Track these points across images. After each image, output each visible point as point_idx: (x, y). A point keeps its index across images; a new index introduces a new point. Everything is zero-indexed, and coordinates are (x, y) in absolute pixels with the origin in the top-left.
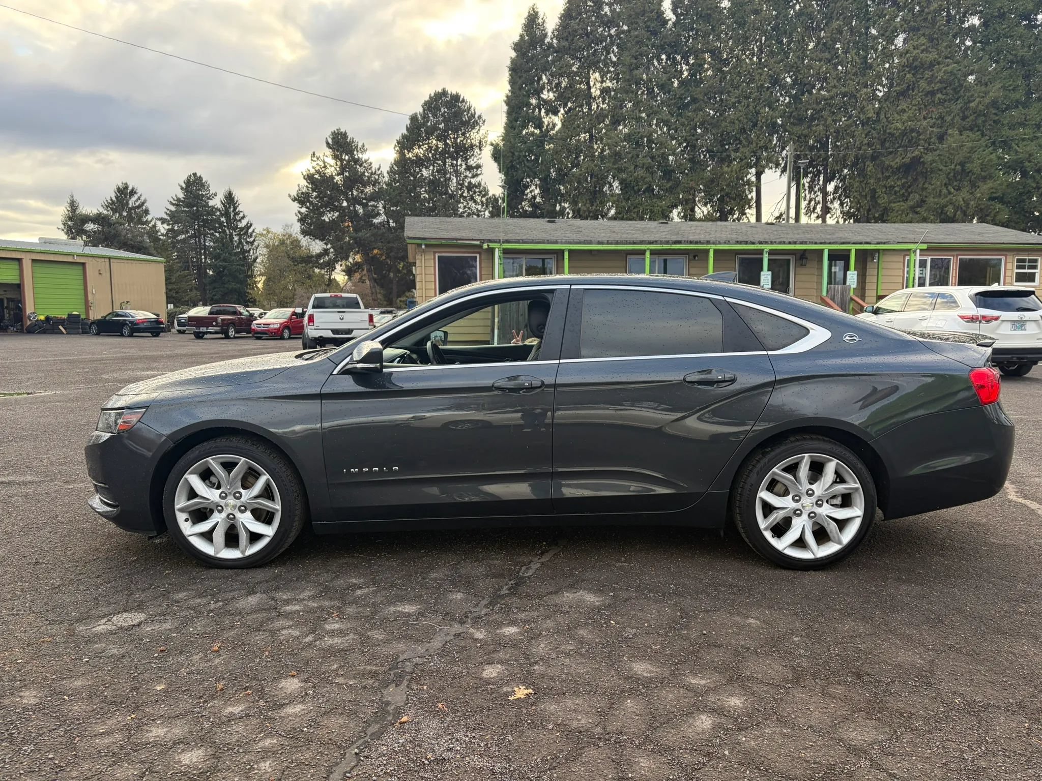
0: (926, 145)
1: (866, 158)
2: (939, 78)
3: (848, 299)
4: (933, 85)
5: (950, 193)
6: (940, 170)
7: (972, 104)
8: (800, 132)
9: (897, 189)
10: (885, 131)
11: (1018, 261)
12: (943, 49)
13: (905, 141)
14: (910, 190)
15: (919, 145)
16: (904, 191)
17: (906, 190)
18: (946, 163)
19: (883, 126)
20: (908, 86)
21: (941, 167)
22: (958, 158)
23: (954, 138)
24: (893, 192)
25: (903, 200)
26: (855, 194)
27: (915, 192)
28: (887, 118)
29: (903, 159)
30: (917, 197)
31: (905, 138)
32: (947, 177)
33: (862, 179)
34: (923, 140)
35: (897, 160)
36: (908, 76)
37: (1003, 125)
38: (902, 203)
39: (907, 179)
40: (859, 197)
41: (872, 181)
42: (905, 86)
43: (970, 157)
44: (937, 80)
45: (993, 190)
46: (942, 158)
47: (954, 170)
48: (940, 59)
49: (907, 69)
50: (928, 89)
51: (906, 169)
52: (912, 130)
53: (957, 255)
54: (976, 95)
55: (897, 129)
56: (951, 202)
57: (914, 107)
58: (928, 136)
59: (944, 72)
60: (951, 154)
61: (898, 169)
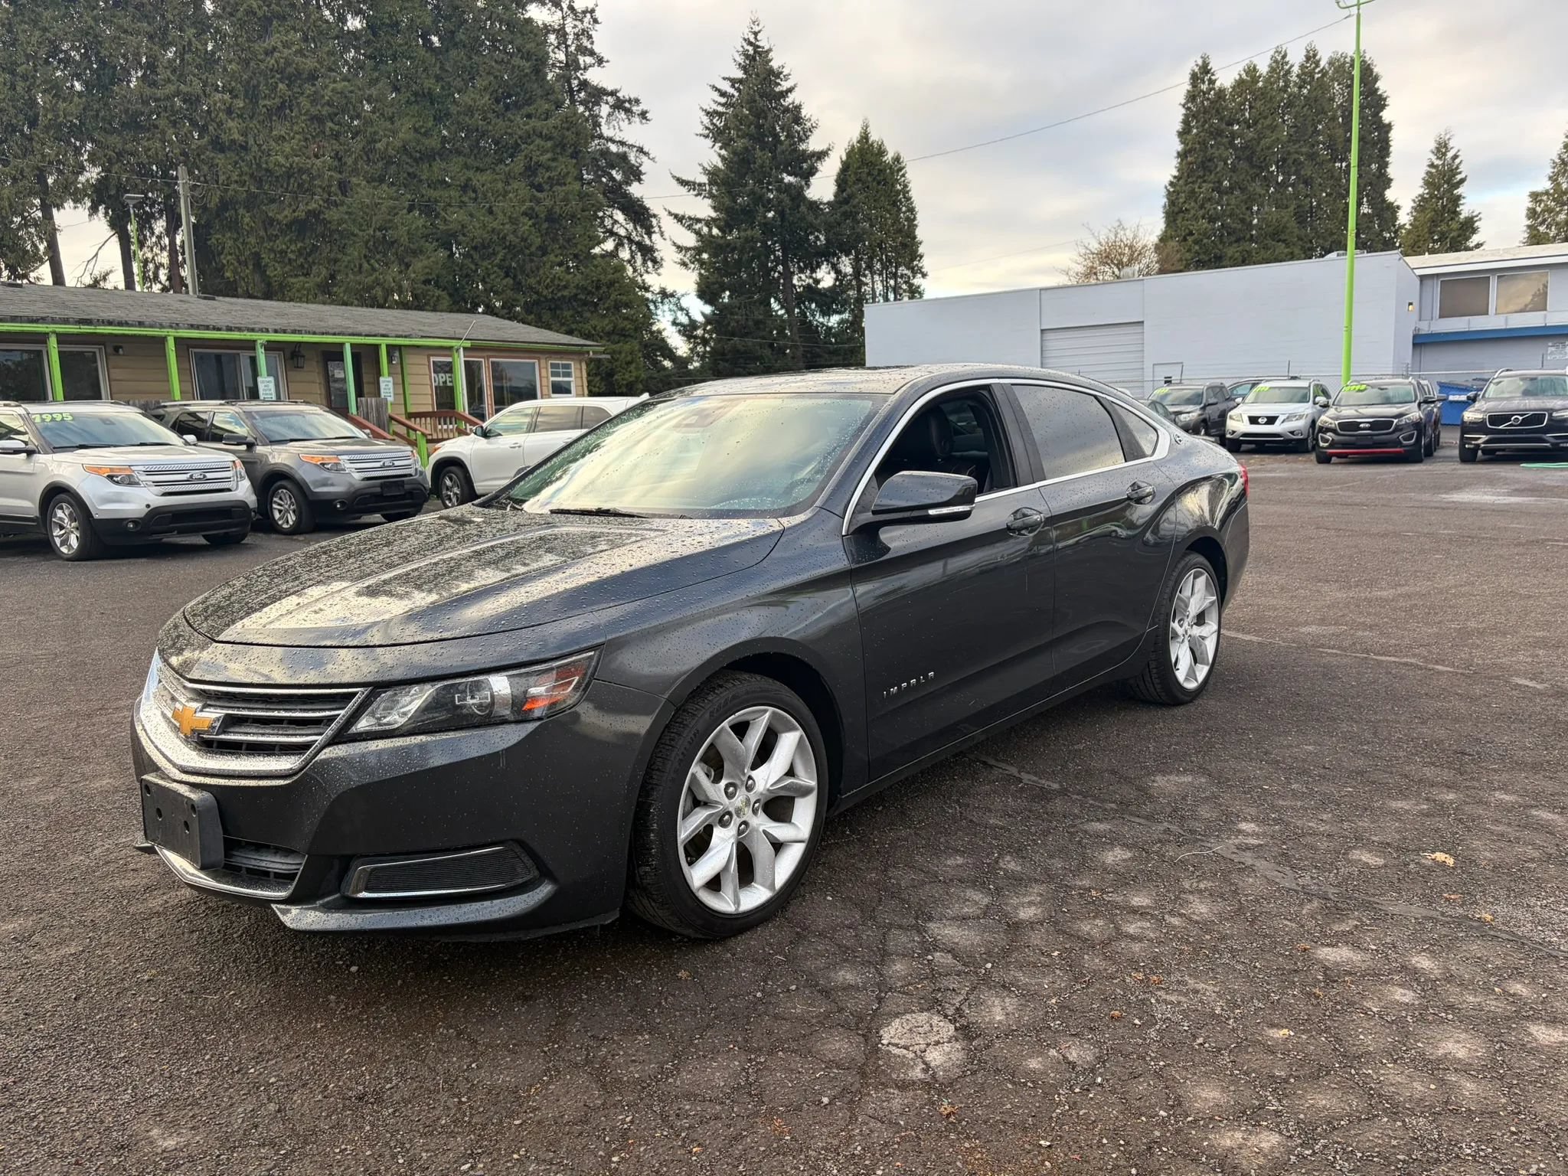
0: (326, 196)
1: (237, 203)
2: (327, 98)
3: (386, 418)
4: (319, 107)
5: (374, 269)
6: (355, 235)
7: (378, 145)
8: (119, 146)
9: (292, 256)
10: (259, 165)
11: (553, 366)
12: (325, 56)
13: (293, 184)
14: (310, 259)
15: (314, 194)
16: (302, 260)
17: (306, 259)
18: (361, 225)
19: (255, 158)
20: (283, 103)
21: (356, 231)
22: (377, 220)
23: (363, 192)
24: (286, 261)
25: (303, 274)
26: (229, 257)
27: (320, 264)
28: (260, 146)
29: (294, 211)
30: (324, 272)
31: (292, 180)
32: (367, 247)
33: (235, 236)
34: (320, 187)
35: (286, 212)
36: (281, 86)
37: (421, 181)
38: (302, 278)
39: (303, 241)
40: (236, 264)
41: (252, 240)
42: (277, 101)
43: (390, 221)
44: (323, 101)
45: (427, 270)
46: (353, 217)
47: (374, 236)
48: (323, 70)
49: (278, 76)
50: (314, 111)
51: (301, 227)
52: (301, 171)
53: (489, 357)
54: (381, 133)
55: (278, 164)
56: (377, 283)
57: (297, 136)
58: (326, 183)
59: (332, 91)
60: (365, 213)
61: (289, 226)
